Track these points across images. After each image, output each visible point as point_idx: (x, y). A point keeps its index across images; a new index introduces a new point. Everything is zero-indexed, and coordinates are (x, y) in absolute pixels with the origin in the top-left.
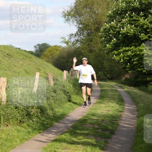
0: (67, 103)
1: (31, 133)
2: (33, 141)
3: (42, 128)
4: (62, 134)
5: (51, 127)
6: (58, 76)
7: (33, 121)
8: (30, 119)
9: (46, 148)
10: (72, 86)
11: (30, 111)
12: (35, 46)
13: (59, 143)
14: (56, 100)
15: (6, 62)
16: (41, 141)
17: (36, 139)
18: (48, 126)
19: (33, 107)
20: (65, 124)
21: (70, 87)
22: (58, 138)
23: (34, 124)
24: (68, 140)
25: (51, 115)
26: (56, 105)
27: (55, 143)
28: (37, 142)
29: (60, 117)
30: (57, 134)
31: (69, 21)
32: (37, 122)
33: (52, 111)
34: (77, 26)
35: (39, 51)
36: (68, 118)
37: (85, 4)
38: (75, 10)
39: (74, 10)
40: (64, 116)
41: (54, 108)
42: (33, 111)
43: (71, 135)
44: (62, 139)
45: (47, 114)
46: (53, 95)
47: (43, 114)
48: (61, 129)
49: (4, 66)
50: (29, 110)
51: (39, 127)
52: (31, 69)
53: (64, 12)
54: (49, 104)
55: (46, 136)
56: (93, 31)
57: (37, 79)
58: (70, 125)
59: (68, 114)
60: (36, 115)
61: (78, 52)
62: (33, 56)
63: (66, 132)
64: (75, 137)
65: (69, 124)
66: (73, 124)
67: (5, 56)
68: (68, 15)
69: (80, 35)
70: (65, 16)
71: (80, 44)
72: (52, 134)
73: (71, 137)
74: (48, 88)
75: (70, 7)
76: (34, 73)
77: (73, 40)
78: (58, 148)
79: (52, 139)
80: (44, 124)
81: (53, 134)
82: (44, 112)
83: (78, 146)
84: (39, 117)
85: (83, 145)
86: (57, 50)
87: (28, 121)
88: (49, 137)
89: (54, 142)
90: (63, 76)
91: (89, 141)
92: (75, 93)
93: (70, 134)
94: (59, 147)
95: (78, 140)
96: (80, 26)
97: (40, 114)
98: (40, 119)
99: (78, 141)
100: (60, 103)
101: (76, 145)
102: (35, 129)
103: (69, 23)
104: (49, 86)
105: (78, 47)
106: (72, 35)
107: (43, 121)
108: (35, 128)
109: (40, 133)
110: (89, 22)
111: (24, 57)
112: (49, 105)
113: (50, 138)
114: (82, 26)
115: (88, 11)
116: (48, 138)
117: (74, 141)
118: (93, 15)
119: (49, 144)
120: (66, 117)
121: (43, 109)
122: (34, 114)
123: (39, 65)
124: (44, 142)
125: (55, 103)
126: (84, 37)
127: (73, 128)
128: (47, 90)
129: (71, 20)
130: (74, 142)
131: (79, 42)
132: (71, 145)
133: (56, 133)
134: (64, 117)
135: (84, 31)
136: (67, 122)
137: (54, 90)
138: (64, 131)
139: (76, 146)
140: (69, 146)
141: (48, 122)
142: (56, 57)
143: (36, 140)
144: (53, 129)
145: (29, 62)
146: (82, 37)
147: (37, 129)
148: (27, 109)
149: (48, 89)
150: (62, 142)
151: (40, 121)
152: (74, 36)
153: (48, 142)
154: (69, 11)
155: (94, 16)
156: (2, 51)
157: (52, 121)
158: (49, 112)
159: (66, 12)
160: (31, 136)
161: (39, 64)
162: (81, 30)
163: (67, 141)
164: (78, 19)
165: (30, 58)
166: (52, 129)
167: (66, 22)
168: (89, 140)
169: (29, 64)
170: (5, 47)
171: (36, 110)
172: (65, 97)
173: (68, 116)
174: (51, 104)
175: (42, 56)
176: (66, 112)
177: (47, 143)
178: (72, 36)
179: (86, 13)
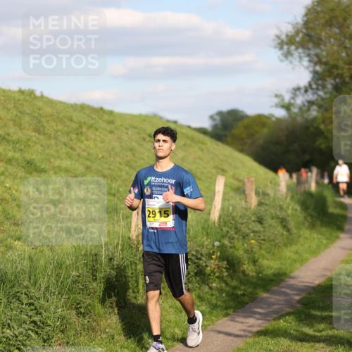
0: (289, 248)
1: (207, 316)
2: (212, 333)
3: (232, 304)
4: (279, 318)
5: (251, 302)
6: (267, 186)
7: (211, 288)
8: (205, 284)
9: (243, 349)
10: (299, 208)
11: (204, 264)
12: (212, 117)
13: (272, 338)
14: (264, 240)
15: (146, 154)
16: (229, 334)
17: (219, 329)
18: (246, 299)
19: (210, 256)
20: (286, 296)
21: (296, 210)
22: (270, 328)
23: (212, 295)
24: (292, 332)
25: (251, 274)
26: (263, 252)
27: (262, 337)
28: (221, 335)
29: (272, 280)
30: (268, 318)
31: (290, 58)
32: (221, 291)
33: (255, 265)
34: (311, 69)
35: (220, 126)
36: (291, 282)
37: (327, 17)
38: (304, 30)
39: (302, 32)
40: (283, 277)
41: (259, 258)
42: (211, 265)
43: (300, 320)
44: (279, 330)
45: (244, 272)
46: (256, 229)
47: (234, 271)
48: (275, 307)
49: (142, 161)
50: (201, 262)
51: (224, 302)
52: (205, 168)
53: (278, 37)
54: (248, 250)
55: (242, 323)
56: (347, 80)
57: (219, 192)
58: (297, 298)
59: (291, 272)
60: (217, 275)
61: (312, 129)
62: (208, 140)
63: (289, 314)
64: (308, 325)
65: (294, 294)
66: (304, 294)
67: (144, 139)
68: (287, 44)
69: (317, 89)
70: (281, 45)
71: (318, 111)
72: (254, 318)
73: (299, 325)
74: (244, 212)
75: (292, 25)
76: (210, 178)
77: (300, 100)
78: (270, 350)
79: (255, 329)
80: (237, 296)
81: (258, 319)
82: (236, 266)
83: (317, 345)
84: (225, 278)
85: (327, 345)
86: (264, 125)
87: (199, 288)
88: (248, 325)
89: (261, 335)
90: (279, 185)
91: (341, 335)
92: (307, 224)
93: (297, 318)
94: (272, 348)
95: (315, 331)
96: (318, 68)
97: (227, 271)
98: (227, 284)
99: (316, 334)
100: (273, 248)
101: (313, 344)
102: (215, 307)
103: (291, 62)
104: (246, 209)
105: (311, 117)
106: (298, 89)
107: (235, 288)
108: (216, 304)
109: (227, 315)
110: (338, 60)
111: (189, 142)
112: (246, 251)
113: (249, 327)
114: (321, 67)
115: (336, 34)
116: (246, 328)
117: (306, 335)
118: (347, 41)
119: (250, 340)
120: (288, 279)
121: (232, 260)
122: (212, 272)
123: (222, 160)
124: (237, 336)
125: (261, 248)
126: (326, 93)
127: (303, 304)
128: (241, 217)
129: (296, 54)
130: (307, 338)
131: (315, 107)
132: (300, 344)
133: (264, 316)
134: (282, 280)
135: (326, 81)
136: (288, 291)
137: (258, 218)
138: (284, 312)
139: (312, 346)
140: (295, 346)
141: (245, 290)
142: (261, 141)
143: (220, 332)
144: (258, 308)
145: (200, 153)
146: (321, 93)
147: (220, 306)
148: (196, 261)
149: (244, 214)
150: (279, 337)
151: (227, 289)
152: (302, 91)
153: (246, 336)
154: (290, 34)
155: (348, 45)
156: (136, 128)
157: (255, 288)
158: (247, 268)
159: (283, 37)
160: (208, 323)
161: (221, 157)
162: (318, 78)
163: (290, 334)
164: (312, 52)
165: (200, 145)
166: (255, 308)
167: (284, 59)
168: (342, 331)
169: (200, 158)
170: (144, 118)
171: (217, 262)
172: (285, 233)
173: (291, 277)
174: (252, 251)
175: (229, 139)
176: (287, 269)
177: (244, 339)
178: (298, 93)
179: (330, 37)
